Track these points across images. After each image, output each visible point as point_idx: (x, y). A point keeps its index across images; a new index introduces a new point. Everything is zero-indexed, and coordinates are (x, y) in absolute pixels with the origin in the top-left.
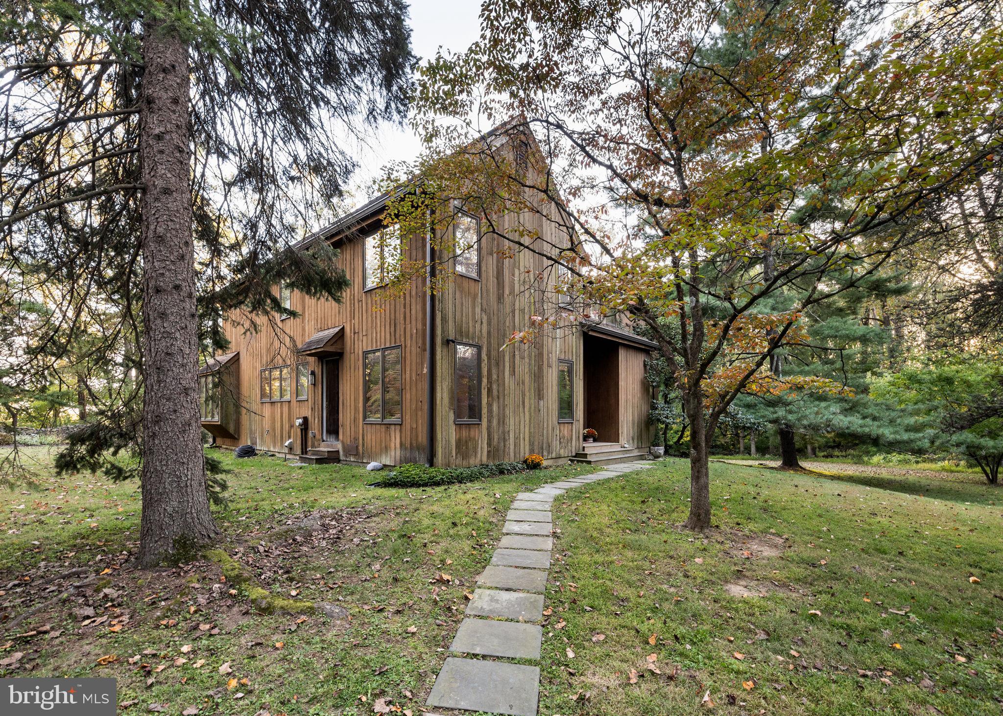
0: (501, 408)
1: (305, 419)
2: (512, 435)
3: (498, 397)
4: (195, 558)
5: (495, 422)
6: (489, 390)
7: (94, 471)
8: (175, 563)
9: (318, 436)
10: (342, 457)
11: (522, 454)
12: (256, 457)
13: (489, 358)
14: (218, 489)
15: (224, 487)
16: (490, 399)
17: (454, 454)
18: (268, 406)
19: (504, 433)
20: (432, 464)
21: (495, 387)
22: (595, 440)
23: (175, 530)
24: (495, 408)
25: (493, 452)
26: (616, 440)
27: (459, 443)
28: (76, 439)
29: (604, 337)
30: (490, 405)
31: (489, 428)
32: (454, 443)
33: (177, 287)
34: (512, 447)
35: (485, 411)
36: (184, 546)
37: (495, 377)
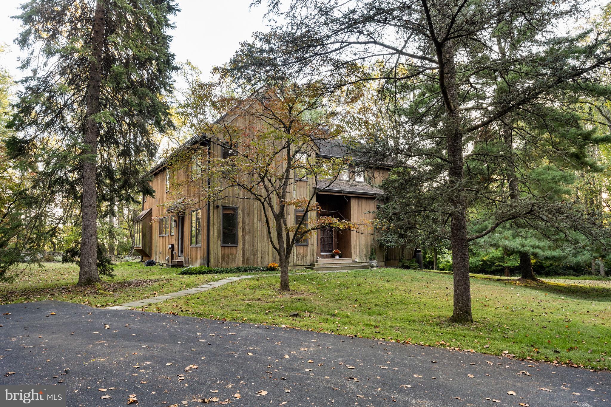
0: (252, 238)
1: (173, 245)
2: (259, 253)
3: (250, 233)
4: (91, 284)
5: (247, 246)
6: (244, 229)
7: (72, 263)
8: (86, 285)
9: (177, 254)
10: (184, 265)
11: (267, 263)
12: (155, 266)
13: (243, 213)
14: (111, 271)
15: (113, 270)
16: (244, 234)
17: (221, 261)
18: (161, 238)
19: (253, 251)
20: (208, 266)
21: (247, 227)
22: (340, 257)
23: (87, 276)
24: (247, 238)
25: (246, 260)
26: (350, 256)
27: (223, 256)
28: (68, 251)
29: (333, 194)
30: (244, 237)
31: (243, 249)
32: (221, 256)
33: (90, 205)
34: (259, 259)
35: (240, 239)
36: (89, 281)
37: (247, 222)
